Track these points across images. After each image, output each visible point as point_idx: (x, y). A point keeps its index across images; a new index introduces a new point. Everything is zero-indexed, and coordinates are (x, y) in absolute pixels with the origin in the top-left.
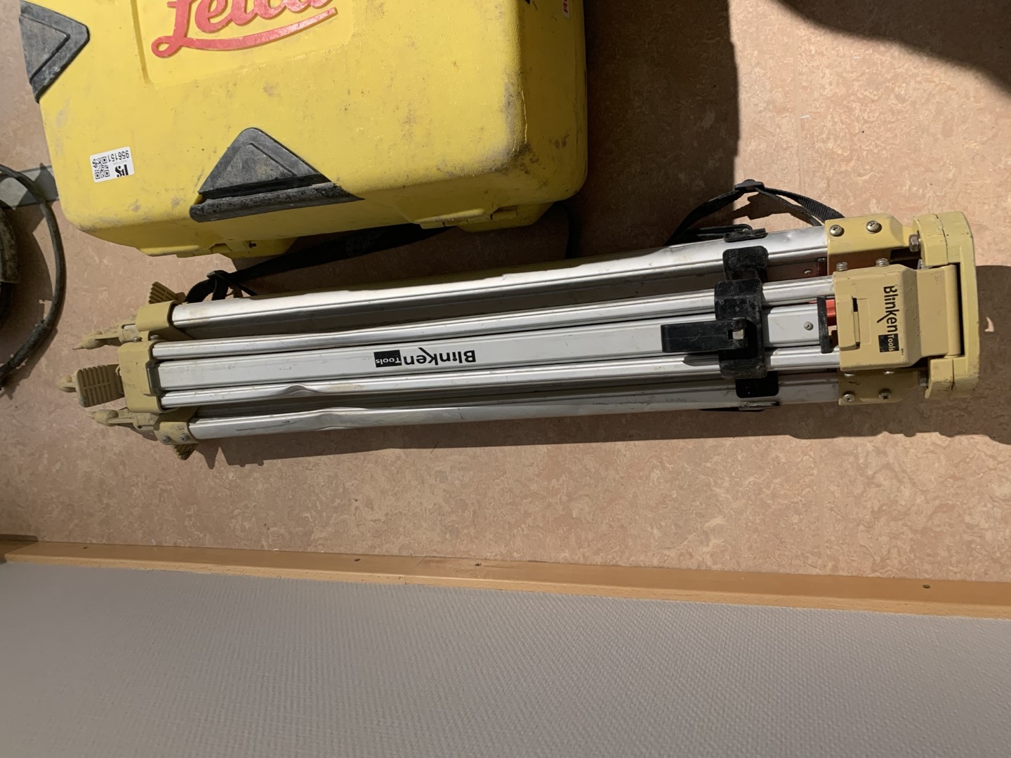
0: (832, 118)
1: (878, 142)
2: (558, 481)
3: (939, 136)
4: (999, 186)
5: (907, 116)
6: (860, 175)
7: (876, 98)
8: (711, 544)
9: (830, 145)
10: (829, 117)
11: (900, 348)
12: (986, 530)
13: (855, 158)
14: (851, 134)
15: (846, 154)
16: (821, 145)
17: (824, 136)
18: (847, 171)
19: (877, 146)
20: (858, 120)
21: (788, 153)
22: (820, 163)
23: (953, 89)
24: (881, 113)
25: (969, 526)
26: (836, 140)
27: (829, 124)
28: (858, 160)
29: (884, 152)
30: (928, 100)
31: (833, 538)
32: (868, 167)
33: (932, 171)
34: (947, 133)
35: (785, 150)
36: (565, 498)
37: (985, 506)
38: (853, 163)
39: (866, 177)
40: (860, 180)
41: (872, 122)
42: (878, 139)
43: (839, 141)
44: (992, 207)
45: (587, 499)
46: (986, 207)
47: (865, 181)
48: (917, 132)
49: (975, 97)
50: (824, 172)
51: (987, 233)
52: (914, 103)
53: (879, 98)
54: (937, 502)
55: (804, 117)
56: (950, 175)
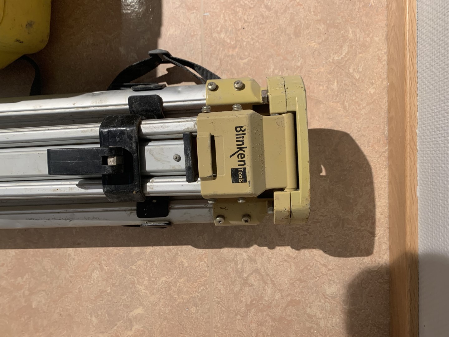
0: (224, 17)
1: (254, 37)
2: (22, 278)
3: (292, 36)
4: (330, 74)
5: (272, 20)
6: (241, 59)
7: (252, 6)
8: (133, 329)
9: (222, 36)
10: (222, 16)
11: (248, 180)
12: (321, 319)
13: (238, 46)
14: (236, 29)
15: (232, 43)
16: (217, 35)
17: (219, 29)
18: (233, 55)
19: (252, 39)
20: (240, 19)
21: (195, 39)
22: (216, 47)
23: (301, 5)
24: (255, 17)
25: (310, 316)
26: (226, 33)
27: (222, 21)
28: (241, 47)
29: (257, 44)
30: (285, 11)
31: (219, 325)
32: (246, 54)
33: (288, 60)
34: (297, 34)
35: (192, 36)
36: (27, 293)
37: (320, 301)
38: (237, 50)
39: (246, 61)
40: (242, 62)
41: (249, 22)
42: (253, 34)
43: (228, 34)
44: (325, 88)
45: (44, 293)
46: (321, 88)
47: (245, 64)
48: (278, 32)
49: (314, 12)
50: (218, 55)
51: (322, 106)
52: (276, 12)
53: (254, 6)
54: (289, 298)
55: (205, 14)
56: (299, 64)
